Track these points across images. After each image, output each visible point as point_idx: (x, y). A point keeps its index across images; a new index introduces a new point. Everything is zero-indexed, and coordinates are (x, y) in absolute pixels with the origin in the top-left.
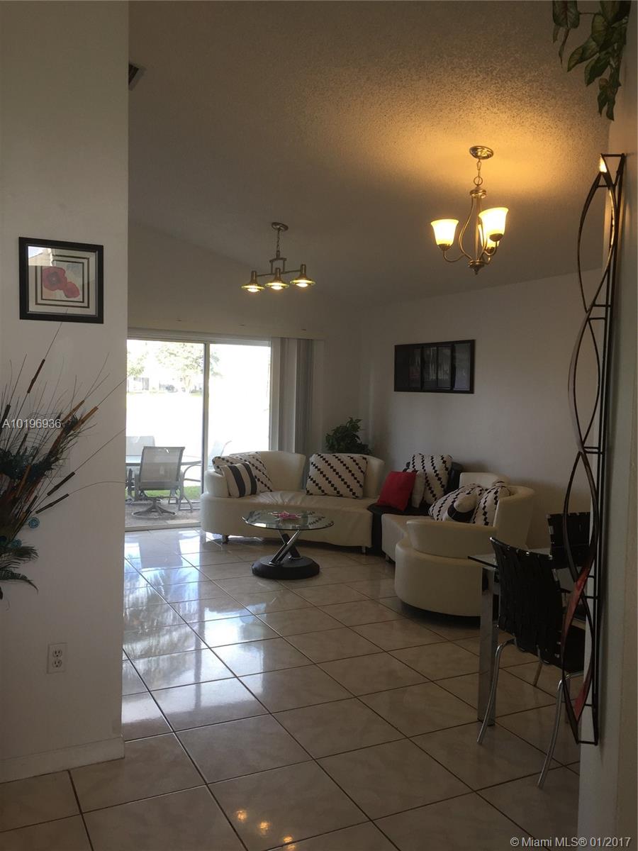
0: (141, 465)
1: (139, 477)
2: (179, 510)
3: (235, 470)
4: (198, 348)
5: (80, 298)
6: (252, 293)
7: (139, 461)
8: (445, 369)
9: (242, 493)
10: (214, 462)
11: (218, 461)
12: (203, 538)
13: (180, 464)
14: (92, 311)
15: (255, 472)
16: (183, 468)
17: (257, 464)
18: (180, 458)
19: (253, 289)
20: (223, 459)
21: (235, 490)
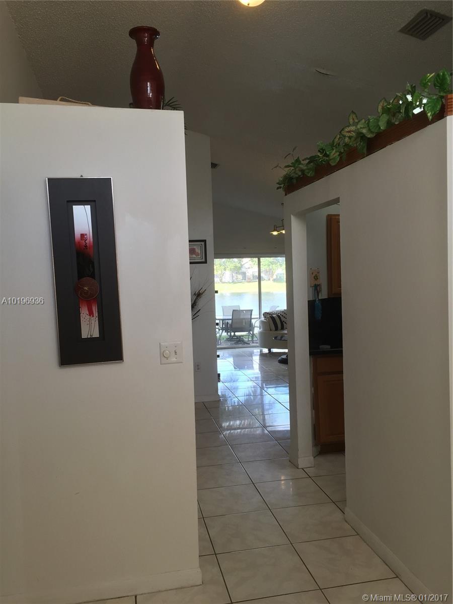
0: (232, 319)
1: (231, 325)
2: (253, 343)
3: (273, 318)
4: (256, 260)
5: (200, 257)
6: (274, 235)
7: (231, 318)
9: (276, 329)
10: (263, 315)
11: (265, 314)
12: (261, 351)
13: (251, 319)
14: (203, 260)
15: (283, 319)
16: (252, 320)
17: (284, 315)
18: (251, 316)
19: (275, 233)
20: (268, 313)
21: (273, 328)
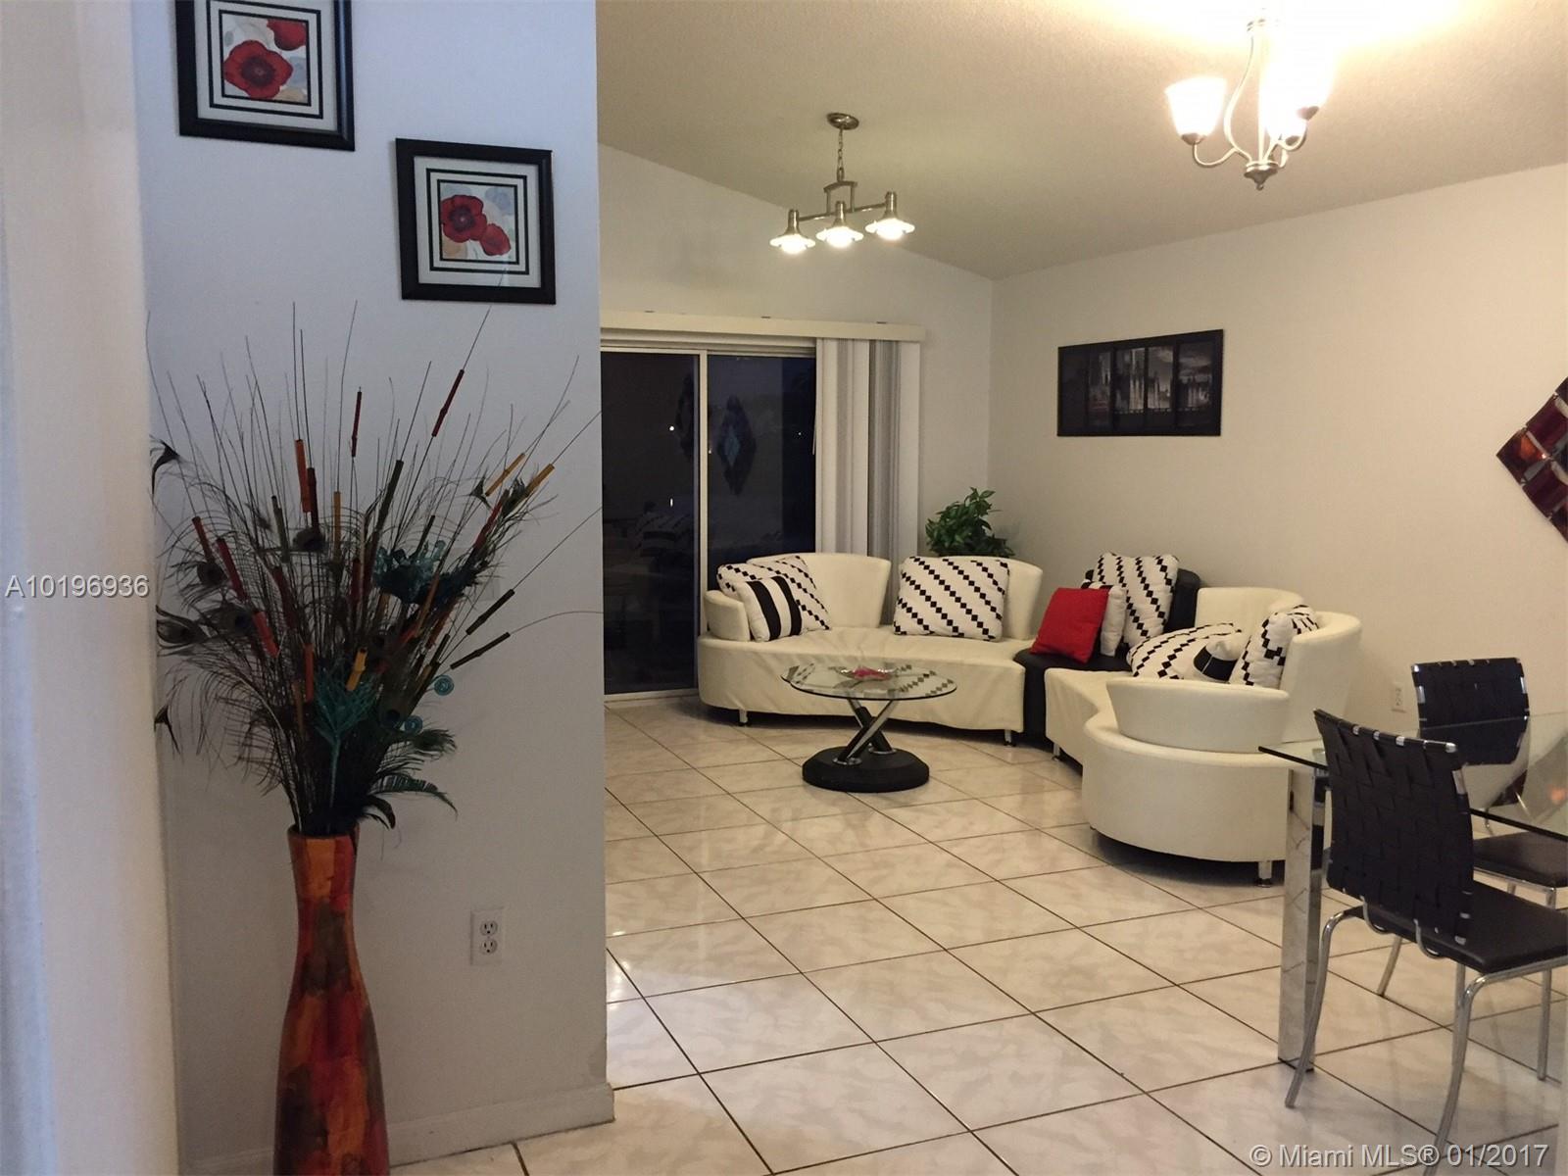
3: (759, 590)
5: (510, 255)
8: (1163, 389)
9: (775, 633)
11: (727, 574)
14: (533, 280)
15: (796, 593)
17: (800, 578)
19: (793, 245)
20: (737, 570)
21: (762, 627)
